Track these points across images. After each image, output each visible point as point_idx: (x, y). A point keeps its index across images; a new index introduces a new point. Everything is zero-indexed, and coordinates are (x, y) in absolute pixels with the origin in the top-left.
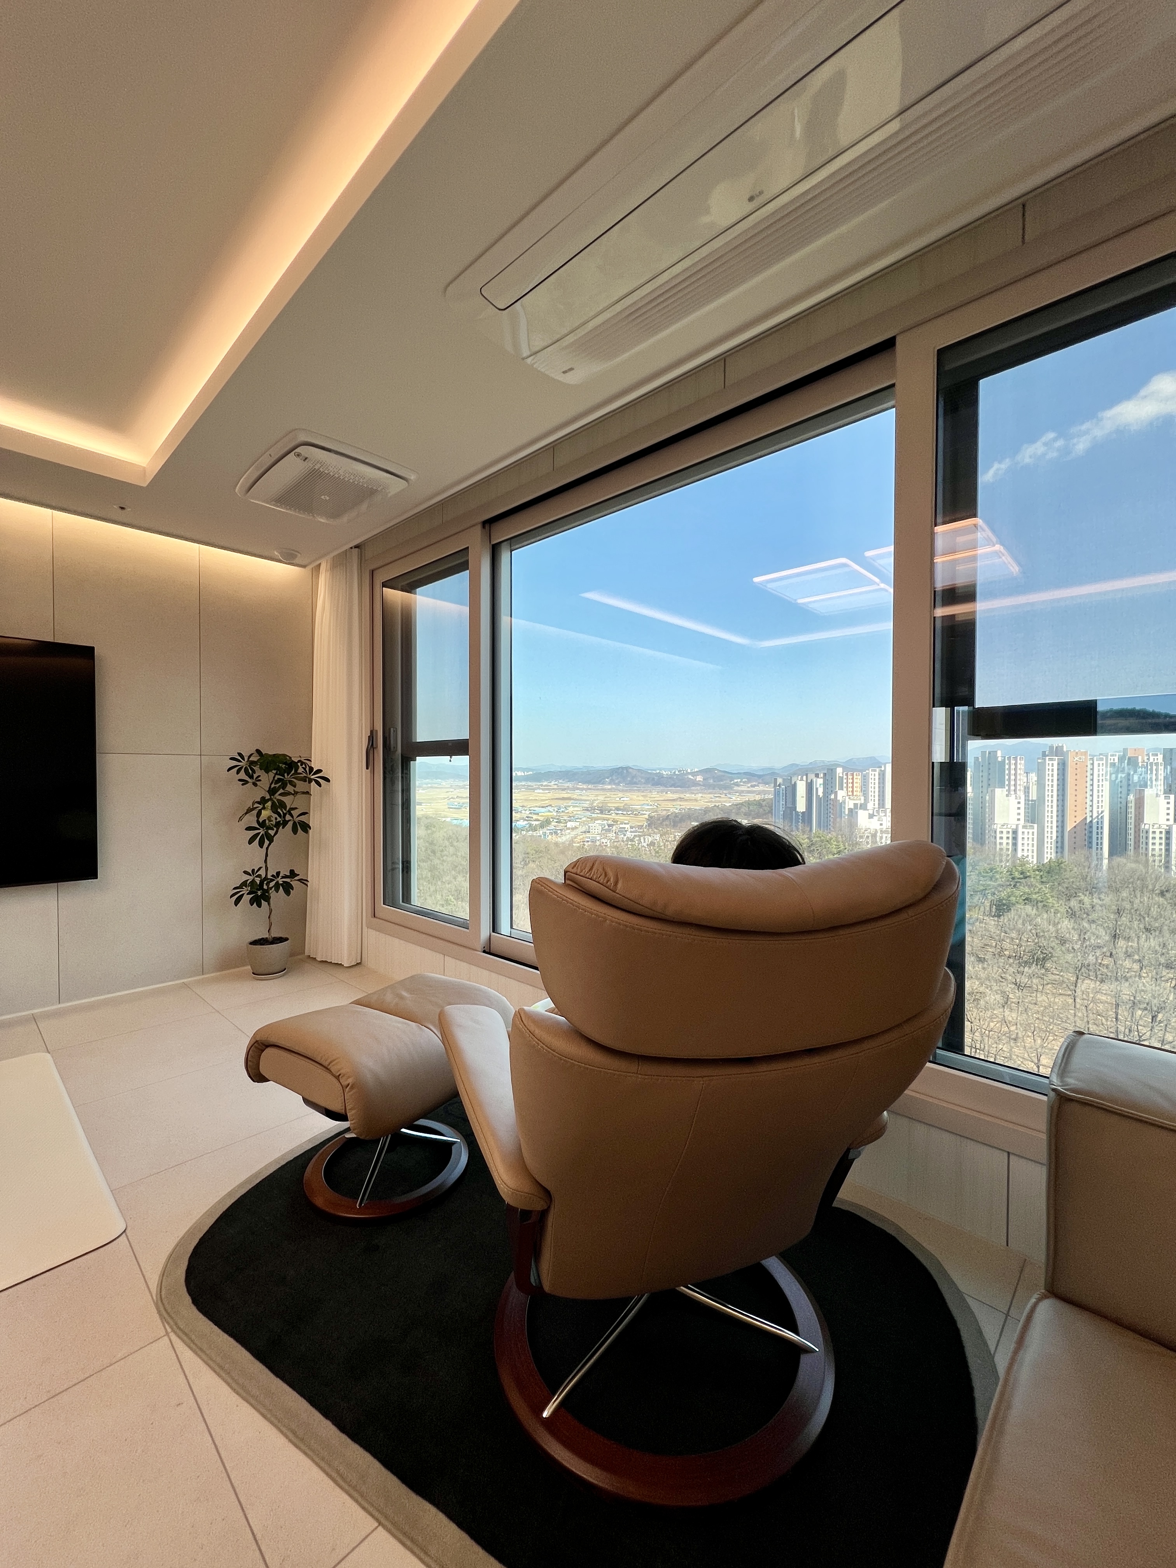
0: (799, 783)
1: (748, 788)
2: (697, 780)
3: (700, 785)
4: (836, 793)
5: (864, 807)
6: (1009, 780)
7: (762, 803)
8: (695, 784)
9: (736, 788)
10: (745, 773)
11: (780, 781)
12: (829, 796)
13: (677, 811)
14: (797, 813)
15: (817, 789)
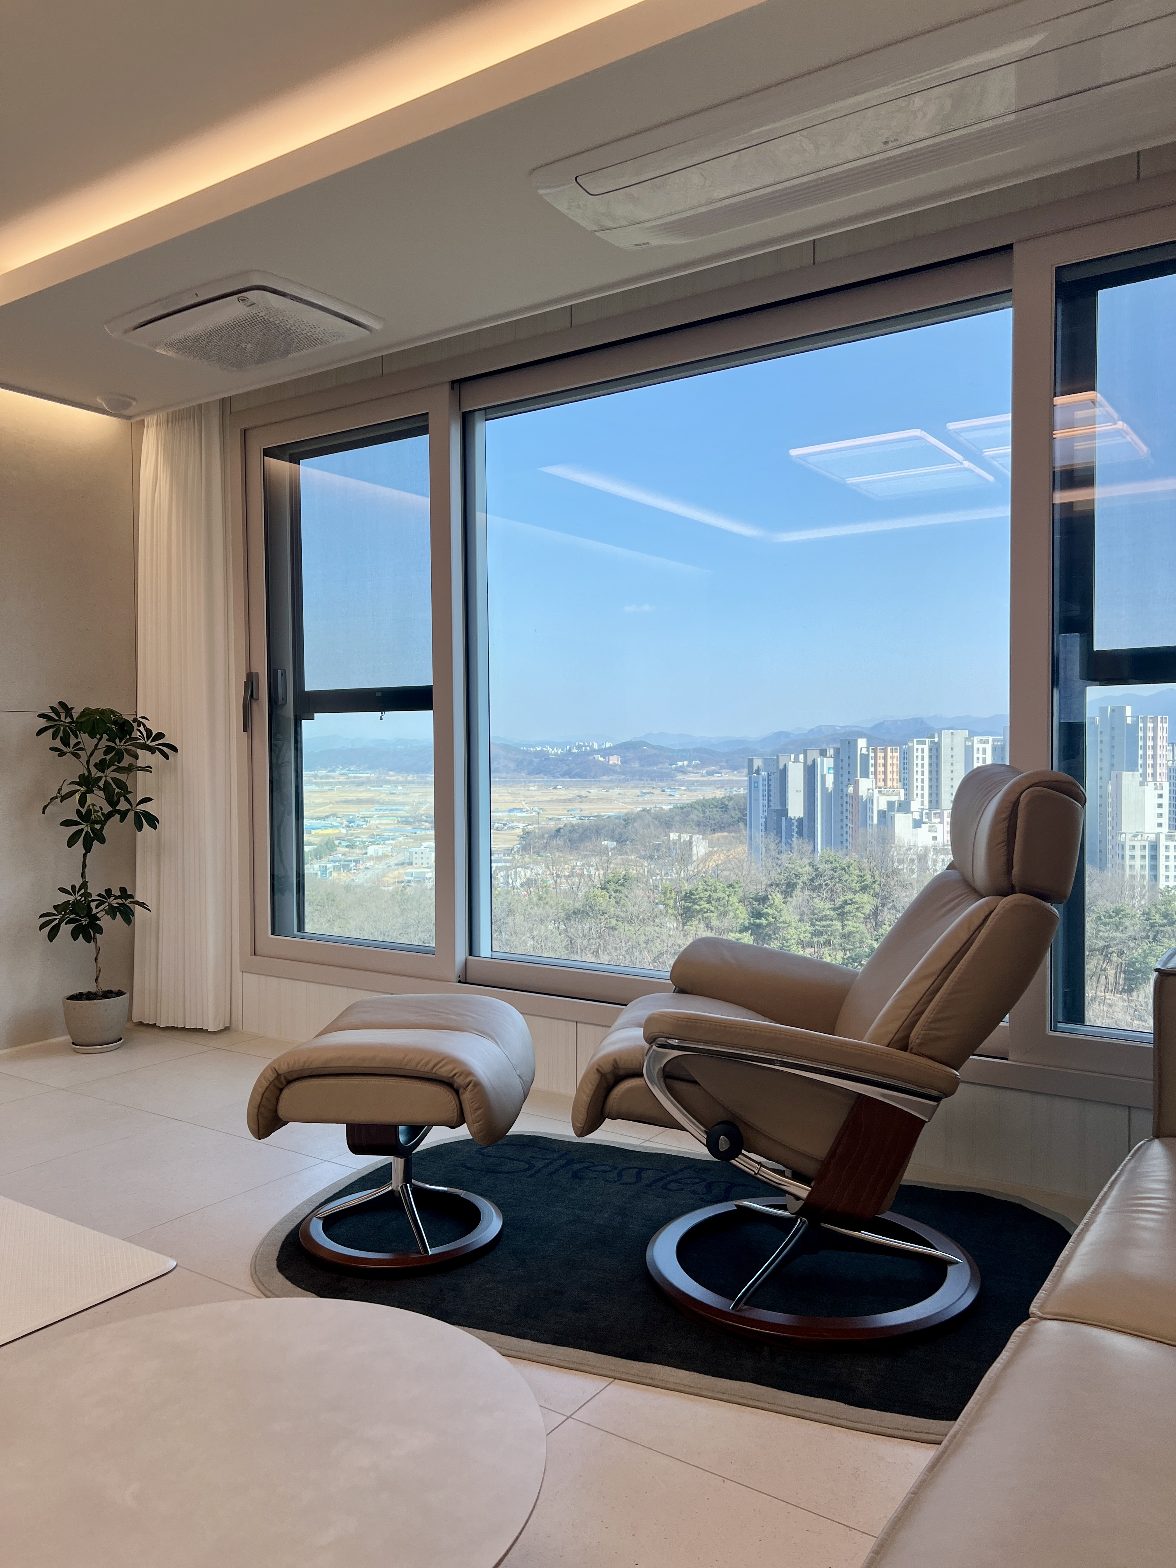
0: (791, 766)
1: (703, 776)
2: (611, 763)
3: (615, 772)
4: (856, 785)
5: (904, 807)
6: (1144, 757)
7: (727, 803)
8: (608, 770)
9: (680, 777)
10: (696, 750)
11: (758, 763)
12: (845, 789)
13: (574, 821)
14: (789, 820)
15: (823, 777)
